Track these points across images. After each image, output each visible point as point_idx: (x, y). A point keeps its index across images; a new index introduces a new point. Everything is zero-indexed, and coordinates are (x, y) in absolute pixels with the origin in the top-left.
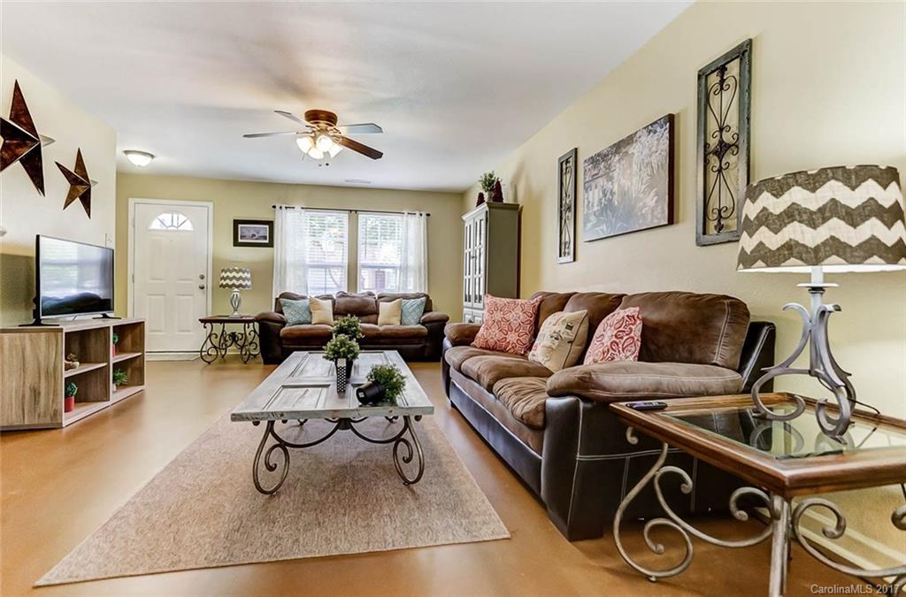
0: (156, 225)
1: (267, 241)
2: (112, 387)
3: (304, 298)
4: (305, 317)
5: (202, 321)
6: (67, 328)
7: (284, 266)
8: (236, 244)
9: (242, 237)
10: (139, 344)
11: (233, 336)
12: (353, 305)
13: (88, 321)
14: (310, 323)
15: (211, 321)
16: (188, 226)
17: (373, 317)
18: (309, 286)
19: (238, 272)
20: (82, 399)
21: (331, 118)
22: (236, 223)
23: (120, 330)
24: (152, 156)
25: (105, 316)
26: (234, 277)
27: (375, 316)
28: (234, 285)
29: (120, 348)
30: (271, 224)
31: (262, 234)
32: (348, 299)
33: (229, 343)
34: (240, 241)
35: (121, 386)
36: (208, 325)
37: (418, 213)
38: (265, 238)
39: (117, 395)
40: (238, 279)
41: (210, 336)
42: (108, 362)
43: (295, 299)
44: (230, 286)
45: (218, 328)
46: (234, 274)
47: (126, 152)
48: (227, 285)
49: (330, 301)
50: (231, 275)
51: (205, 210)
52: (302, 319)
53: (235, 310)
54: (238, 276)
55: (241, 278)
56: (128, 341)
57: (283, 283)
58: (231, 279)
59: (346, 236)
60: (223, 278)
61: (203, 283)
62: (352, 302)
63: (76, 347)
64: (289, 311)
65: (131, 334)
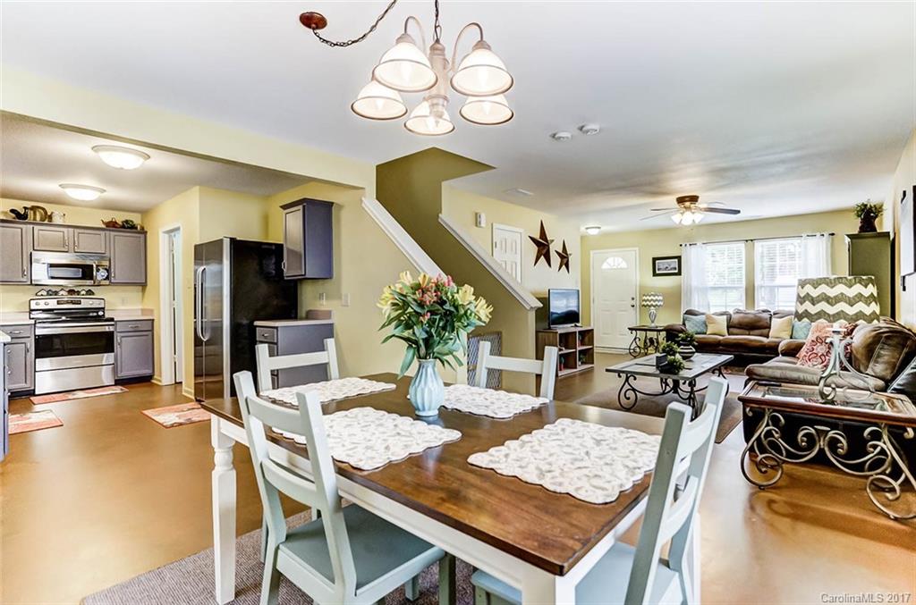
0: (605, 266)
1: (676, 271)
2: (579, 363)
3: (703, 314)
4: (702, 329)
5: (630, 329)
6: (560, 331)
7: (690, 291)
8: (655, 274)
9: (659, 270)
10: (591, 342)
11: (651, 340)
12: (746, 320)
13: (568, 328)
14: (705, 333)
15: (636, 330)
16: (624, 265)
17: (765, 331)
18: (711, 304)
19: (654, 296)
20: (566, 367)
21: (694, 199)
22: (654, 260)
23: (583, 333)
24: (599, 228)
25: (576, 326)
26: (652, 300)
27: (767, 330)
28: (652, 305)
29: (582, 343)
30: (679, 258)
31: (672, 266)
32: (742, 315)
33: (649, 344)
34: (657, 272)
35: (583, 363)
36: (634, 332)
37: (818, 234)
38: (675, 269)
39: (581, 367)
40: (654, 301)
41: (635, 339)
42: (576, 348)
43: (696, 315)
44: (650, 306)
45: (641, 335)
46: (652, 297)
47: (587, 228)
48: (647, 305)
49: (725, 317)
50: (650, 298)
51: (633, 253)
52: (699, 331)
53: (653, 322)
54: (654, 298)
55: (656, 300)
56: (586, 339)
57: (689, 302)
58: (650, 301)
59: (744, 261)
60: (644, 300)
61: (633, 303)
62: (745, 318)
63: (563, 340)
64: (690, 323)
65: (587, 335)
